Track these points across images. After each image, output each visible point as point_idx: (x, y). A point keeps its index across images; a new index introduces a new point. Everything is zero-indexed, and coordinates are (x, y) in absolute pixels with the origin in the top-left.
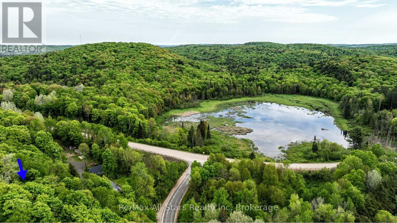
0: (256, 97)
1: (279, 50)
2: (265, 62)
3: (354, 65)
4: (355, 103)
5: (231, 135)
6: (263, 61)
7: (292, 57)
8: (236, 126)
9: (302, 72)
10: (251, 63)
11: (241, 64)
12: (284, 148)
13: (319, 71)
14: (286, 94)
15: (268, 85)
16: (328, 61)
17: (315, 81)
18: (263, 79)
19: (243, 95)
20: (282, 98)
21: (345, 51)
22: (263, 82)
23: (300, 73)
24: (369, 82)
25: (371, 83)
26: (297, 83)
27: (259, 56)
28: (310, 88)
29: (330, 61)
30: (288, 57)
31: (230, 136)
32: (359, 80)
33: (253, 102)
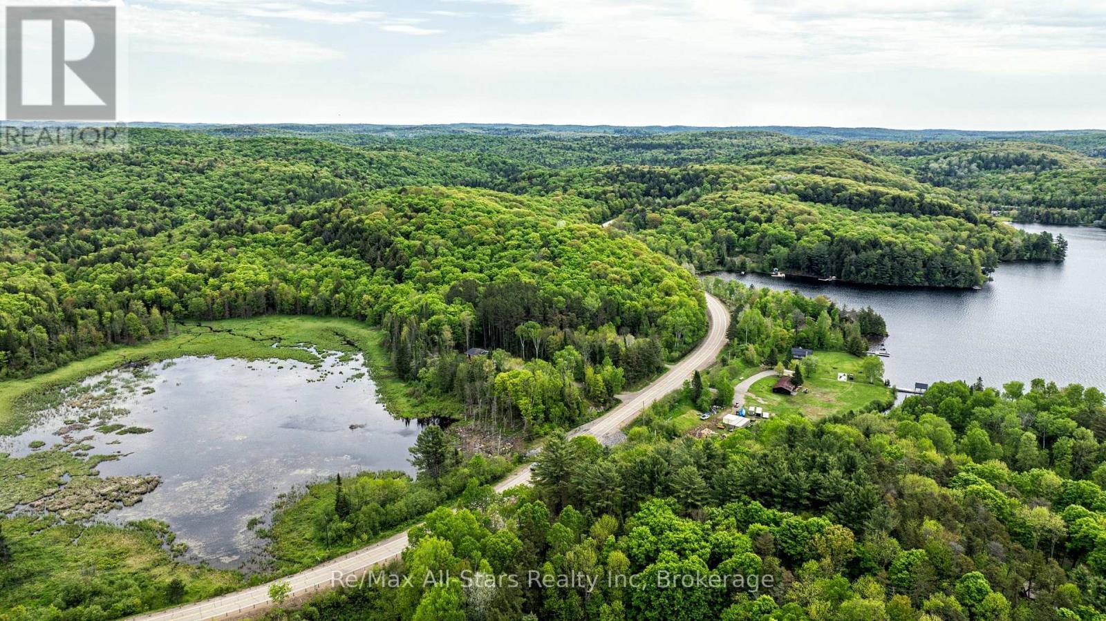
0: (147, 342)
1: (197, 160)
2: (157, 206)
3: (400, 221)
4: (417, 338)
5: (88, 519)
6: (152, 203)
7: (239, 186)
8: (102, 476)
9: (274, 245)
10: (115, 215)
11: (78, 218)
12: (263, 523)
13: (317, 241)
14: (239, 316)
15: (181, 297)
16: (337, 209)
17: (313, 273)
18: (160, 278)
19: (104, 344)
20: (228, 336)
21: (372, 159)
22: (164, 291)
23: (268, 249)
24: (438, 267)
25: (442, 269)
26: (265, 283)
27: (137, 185)
28: (304, 294)
29: (341, 209)
30: (226, 186)
31: (88, 525)
32: (416, 263)
33: (141, 363)
